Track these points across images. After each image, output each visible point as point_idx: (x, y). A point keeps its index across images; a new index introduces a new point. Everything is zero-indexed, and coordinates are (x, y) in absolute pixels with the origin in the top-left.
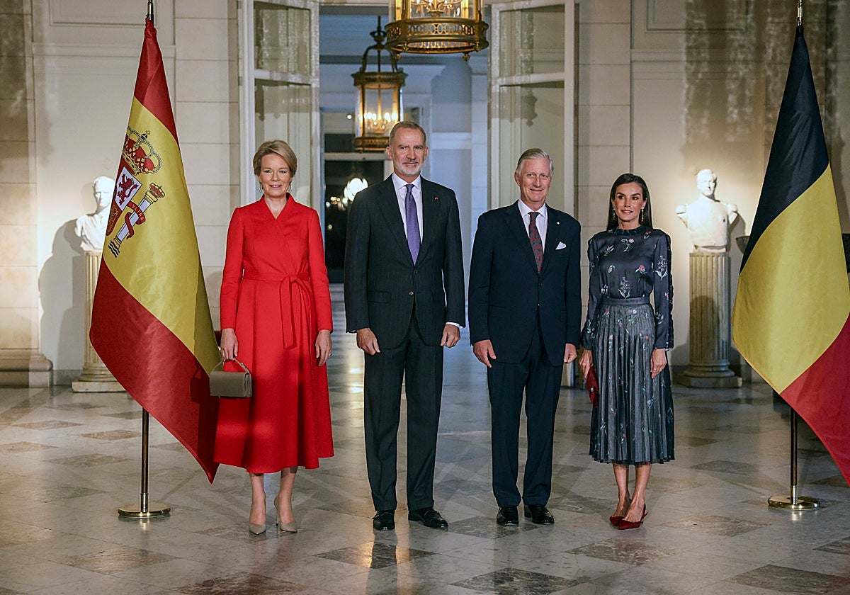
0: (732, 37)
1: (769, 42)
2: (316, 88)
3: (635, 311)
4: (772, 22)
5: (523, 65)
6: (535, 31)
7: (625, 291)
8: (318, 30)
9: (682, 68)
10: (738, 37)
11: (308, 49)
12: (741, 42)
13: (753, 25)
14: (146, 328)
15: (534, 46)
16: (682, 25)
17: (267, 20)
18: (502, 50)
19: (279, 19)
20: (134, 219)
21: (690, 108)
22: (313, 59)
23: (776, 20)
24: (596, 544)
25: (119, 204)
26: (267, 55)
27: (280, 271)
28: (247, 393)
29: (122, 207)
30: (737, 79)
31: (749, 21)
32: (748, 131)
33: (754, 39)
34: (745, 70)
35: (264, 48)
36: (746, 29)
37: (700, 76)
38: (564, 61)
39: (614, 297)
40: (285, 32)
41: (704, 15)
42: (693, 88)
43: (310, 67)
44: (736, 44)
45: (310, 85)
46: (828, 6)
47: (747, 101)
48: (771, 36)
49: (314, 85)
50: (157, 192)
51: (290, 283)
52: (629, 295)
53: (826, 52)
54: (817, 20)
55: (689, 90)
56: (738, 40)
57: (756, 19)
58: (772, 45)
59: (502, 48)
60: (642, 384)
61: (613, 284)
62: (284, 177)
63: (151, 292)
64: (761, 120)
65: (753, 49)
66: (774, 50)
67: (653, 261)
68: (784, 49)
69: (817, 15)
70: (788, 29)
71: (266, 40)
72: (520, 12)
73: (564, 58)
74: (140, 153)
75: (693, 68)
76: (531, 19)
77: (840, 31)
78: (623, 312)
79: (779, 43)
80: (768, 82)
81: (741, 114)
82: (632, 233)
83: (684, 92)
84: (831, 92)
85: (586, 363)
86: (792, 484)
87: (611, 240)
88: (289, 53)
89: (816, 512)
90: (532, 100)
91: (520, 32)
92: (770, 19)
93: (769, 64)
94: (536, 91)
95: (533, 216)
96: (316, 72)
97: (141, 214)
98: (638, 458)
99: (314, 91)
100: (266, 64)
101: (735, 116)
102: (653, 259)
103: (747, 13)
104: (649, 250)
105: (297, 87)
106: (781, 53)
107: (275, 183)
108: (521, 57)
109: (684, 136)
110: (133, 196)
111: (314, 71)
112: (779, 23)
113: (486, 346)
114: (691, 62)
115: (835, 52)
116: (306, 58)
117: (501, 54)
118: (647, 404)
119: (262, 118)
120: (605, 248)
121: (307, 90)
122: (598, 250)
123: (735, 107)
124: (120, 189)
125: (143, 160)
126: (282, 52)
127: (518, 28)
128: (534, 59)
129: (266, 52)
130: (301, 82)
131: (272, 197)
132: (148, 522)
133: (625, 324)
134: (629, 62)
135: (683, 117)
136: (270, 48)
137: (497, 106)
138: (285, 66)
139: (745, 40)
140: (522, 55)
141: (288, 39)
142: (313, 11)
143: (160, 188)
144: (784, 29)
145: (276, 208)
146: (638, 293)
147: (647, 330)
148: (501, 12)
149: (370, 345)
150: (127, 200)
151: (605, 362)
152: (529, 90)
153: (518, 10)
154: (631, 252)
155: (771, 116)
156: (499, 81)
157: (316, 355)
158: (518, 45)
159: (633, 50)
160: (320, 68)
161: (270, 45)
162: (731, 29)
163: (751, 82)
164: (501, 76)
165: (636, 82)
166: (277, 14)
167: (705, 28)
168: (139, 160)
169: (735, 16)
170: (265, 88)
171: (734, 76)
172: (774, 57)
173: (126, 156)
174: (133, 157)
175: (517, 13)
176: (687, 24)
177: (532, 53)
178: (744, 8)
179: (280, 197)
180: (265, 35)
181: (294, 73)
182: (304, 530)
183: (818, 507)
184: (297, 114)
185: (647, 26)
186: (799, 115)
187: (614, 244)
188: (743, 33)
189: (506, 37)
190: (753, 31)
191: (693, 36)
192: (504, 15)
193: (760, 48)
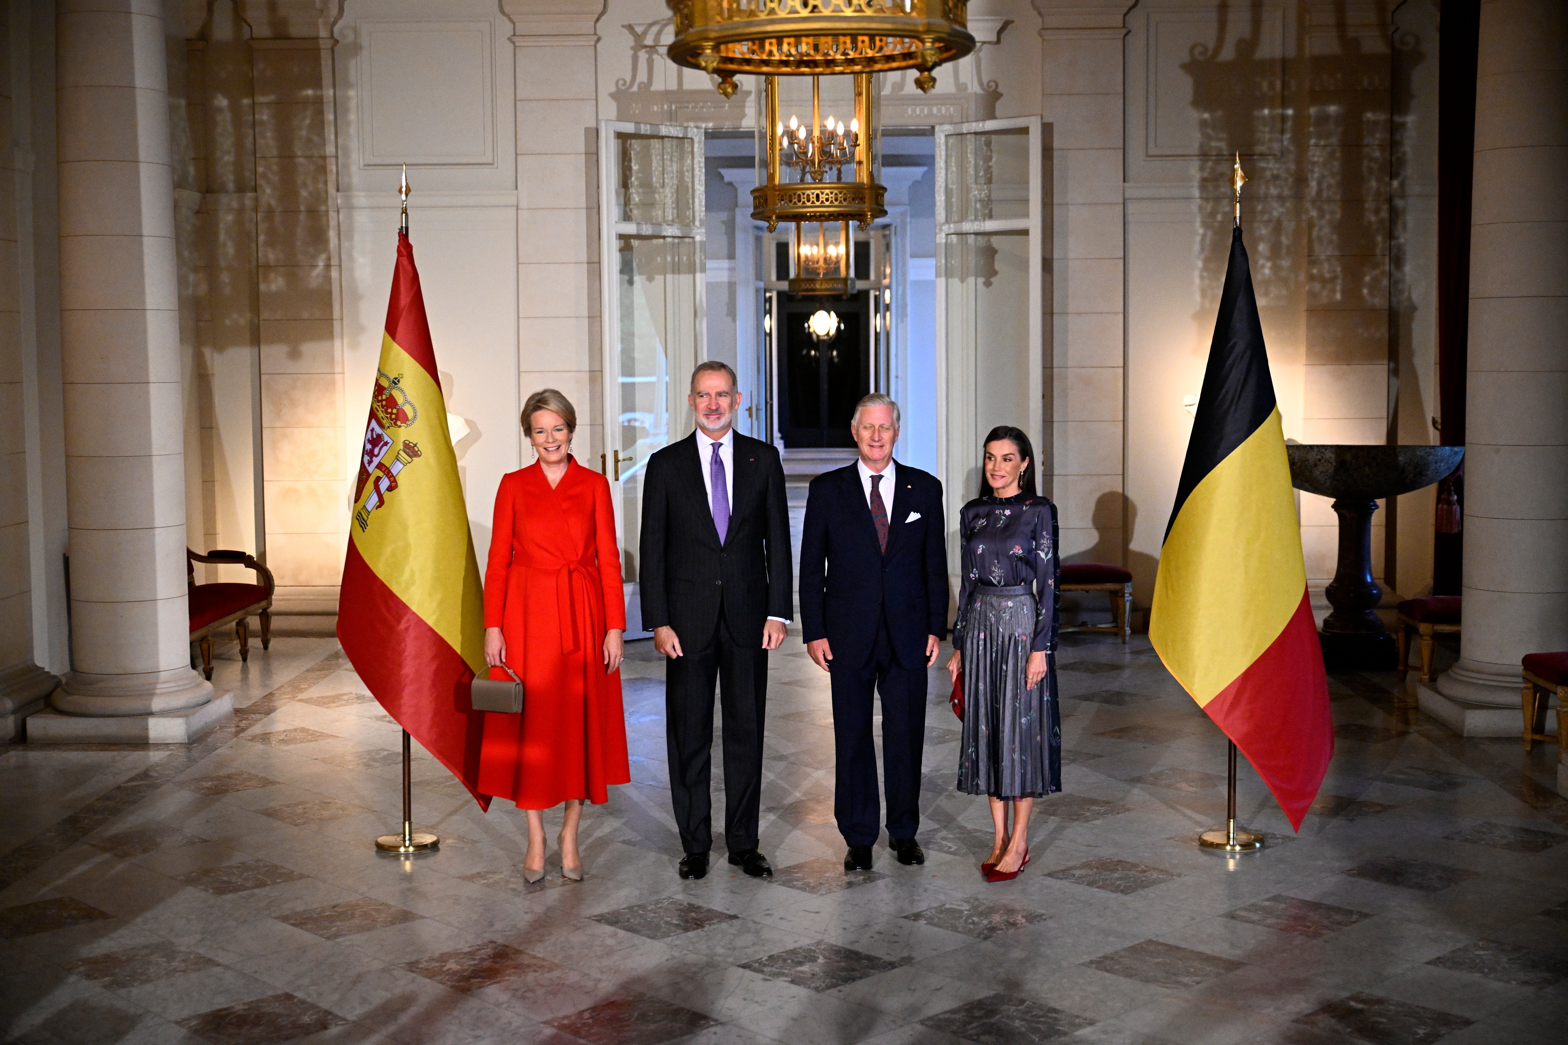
0: (1263, 164)
1: (1312, 172)
2: (701, 242)
3: (1010, 604)
4: (1317, 145)
5: (978, 205)
6: (994, 159)
7: (997, 578)
8: (703, 165)
9: (1195, 208)
10: (1271, 165)
11: (690, 190)
12: (1275, 172)
13: (1292, 148)
14: (399, 622)
15: (994, 179)
16: (1195, 149)
17: (637, 153)
18: (950, 186)
19: (653, 151)
20: (384, 484)
21: (1206, 261)
22: (697, 204)
23: (1322, 143)
24: (948, 906)
25: (367, 465)
26: (637, 199)
27: (555, 556)
28: (517, 708)
29: (371, 469)
30: (1270, 221)
31: (1285, 143)
32: (1284, 292)
33: (1292, 167)
34: (1281, 210)
35: (632, 190)
36: (1282, 153)
37: (1219, 217)
38: (1028, 200)
39: (984, 583)
40: (661, 169)
41: (1223, 135)
42: (1209, 234)
43: (694, 212)
44: (1268, 174)
45: (693, 238)
46: (1392, 122)
47: (1284, 251)
48: (1314, 163)
49: (698, 238)
50: (411, 450)
51: (570, 573)
52: (1002, 583)
53: (1391, 185)
54: (1376, 143)
55: (1204, 236)
56: (1271, 169)
57: (1293, 140)
58: (1316, 175)
59: (950, 182)
60: (1015, 697)
61: (983, 567)
62: (561, 436)
63: (406, 575)
64: (1302, 277)
65: (1290, 180)
66: (1319, 183)
67: (1034, 539)
68: (1332, 181)
69: (1378, 136)
70: (1338, 155)
71: (636, 179)
72: (973, 136)
73: (1028, 196)
74: (391, 402)
75: (1209, 207)
76: (988, 144)
77: (1410, 156)
78: (996, 604)
79: (1326, 173)
80: (1311, 226)
81: (1276, 269)
82: (1008, 502)
83: (1198, 239)
84: (1397, 238)
85: (954, 667)
86: (1229, 818)
87: (983, 510)
88: (666, 196)
89: (1258, 855)
90: (990, 253)
91: (973, 162)
92: (1313, 141)
93: (1313, 202)
94: (995, 241)
95: (876, 480)
96: (700, 220)
97: (392, 479)
98: (1006, 791)
99: (698, 246)
100: (635, 212)
101: (1267, 271)
102: (1034, 536)
103: (1282, 132)
104: (1028, 524)
105: (676, 240)
106: (1329, 186)
107: (550, 445)
108: (975, 195)
109: (1197, 297)
110: (383, 455)
111: (697, 219)
112: (1325, 146)
113: (822, 646)
114: (1206, 199)
115: (1402, 185)
116: (688, 202)
117: (948, 192)
118: (1020, 723)
119: (631, 282)
120: (977, 520)
121: (689, 243)
122: (969, 523)
123: (1268, 259)
124: (369, 447)
125: (395, 411)
126: (657, 196)
127: (971, 157)
128: (993, 197)
129: (635, 196)
130: (680, 235)
131: (548, 463)
132: (411, 858)
133: (999, 619)
134: (1121, 200)
135: (1196, 273)
136: (640, 190)
137: (943, 261)
138: (660, 213)
139: (1278, 169)
140: (976, 192)
141: (664, 178)
142: (696, 140)
143: (415, 445)
144: (1332, 154)
145: (554, 475)
146: (1014, 579)
147: (1025, 628)
148: (947, 136)
149: (669, 648)
150: (376, 461)
151: (974, 667)
152: (986, 238)
153: (970, 133)
154: (1006, 527)
155: (1315, 271)
156: (945, 227)
157: (604, 660)
158: (971, 180)
159: (1126, 184)
160: (706, 215)
161: (641, 185)
162: (1262, 155)
163: (1289, 225)
164: (947, 221)
165: (1131, 228)
166: (650, 145)
167: (1225, 153)
168: (390, 410)
169: (1267, 136)
170: (635, 243)
171: (1266, 217)
172: (1320, 192)
173: (375, 406)
174: (383, 406)
175: (969, 136)
176: (1202, 146)
177: (990, 191)
178: (1279, 125)
179: (559, 462)
180: (634, 173)
181: (671, 223)
182: (594, 877)
183: (1261, 846)
184: (676, 276)
185: (1147, 152)
186: (1235, 344)
187: (987, 516)
188: (1277, 159)
189: (954, 169)
190: (1291, 157)
191: (1210, 164)
192: (952, 140)
193: (1300, 180)
